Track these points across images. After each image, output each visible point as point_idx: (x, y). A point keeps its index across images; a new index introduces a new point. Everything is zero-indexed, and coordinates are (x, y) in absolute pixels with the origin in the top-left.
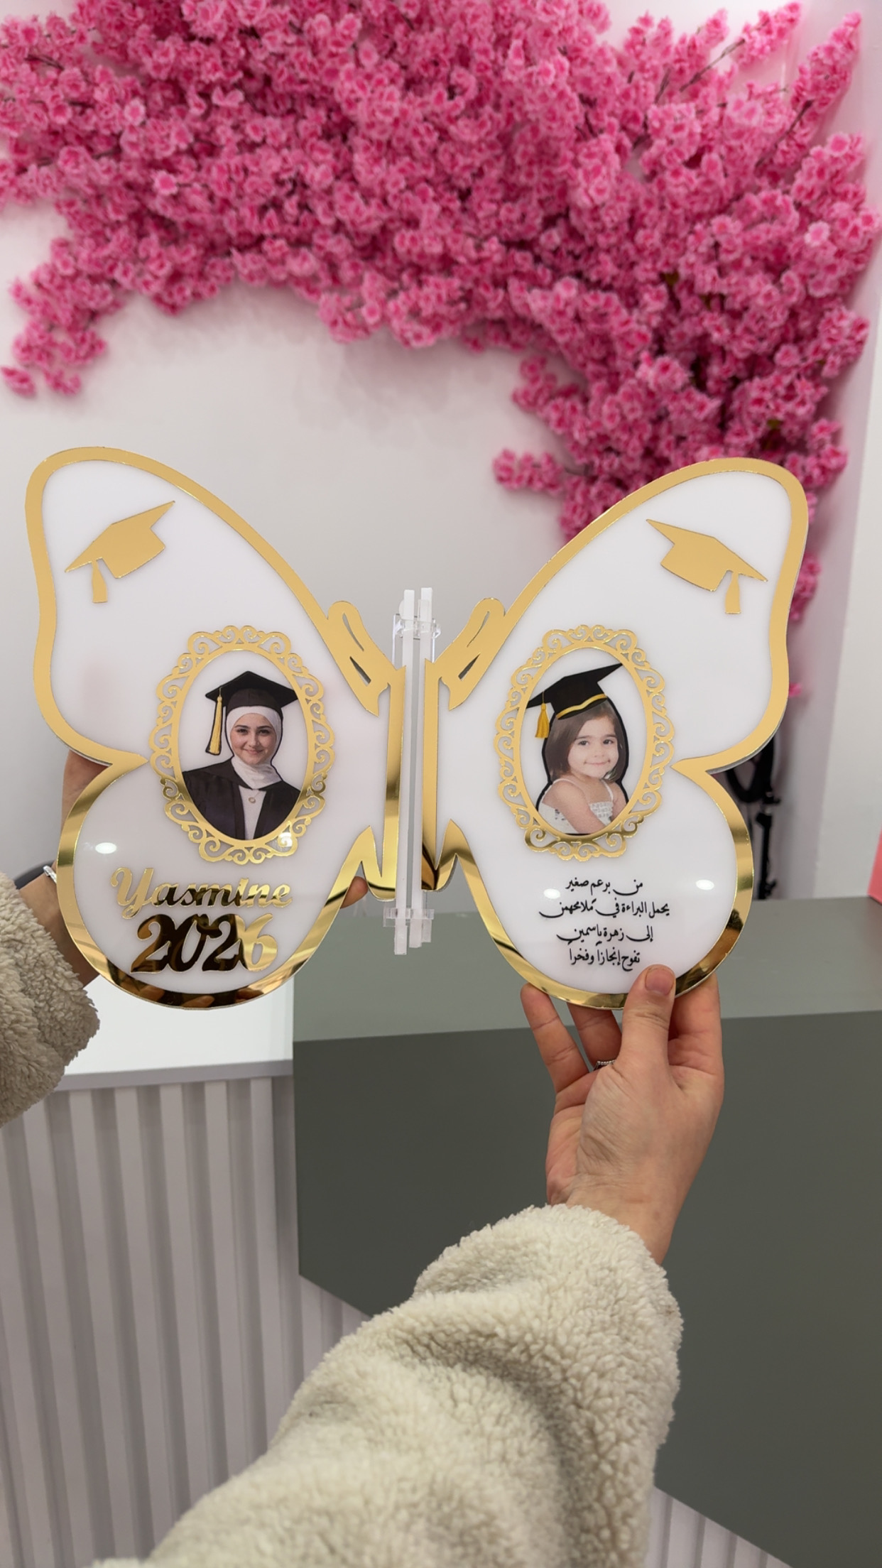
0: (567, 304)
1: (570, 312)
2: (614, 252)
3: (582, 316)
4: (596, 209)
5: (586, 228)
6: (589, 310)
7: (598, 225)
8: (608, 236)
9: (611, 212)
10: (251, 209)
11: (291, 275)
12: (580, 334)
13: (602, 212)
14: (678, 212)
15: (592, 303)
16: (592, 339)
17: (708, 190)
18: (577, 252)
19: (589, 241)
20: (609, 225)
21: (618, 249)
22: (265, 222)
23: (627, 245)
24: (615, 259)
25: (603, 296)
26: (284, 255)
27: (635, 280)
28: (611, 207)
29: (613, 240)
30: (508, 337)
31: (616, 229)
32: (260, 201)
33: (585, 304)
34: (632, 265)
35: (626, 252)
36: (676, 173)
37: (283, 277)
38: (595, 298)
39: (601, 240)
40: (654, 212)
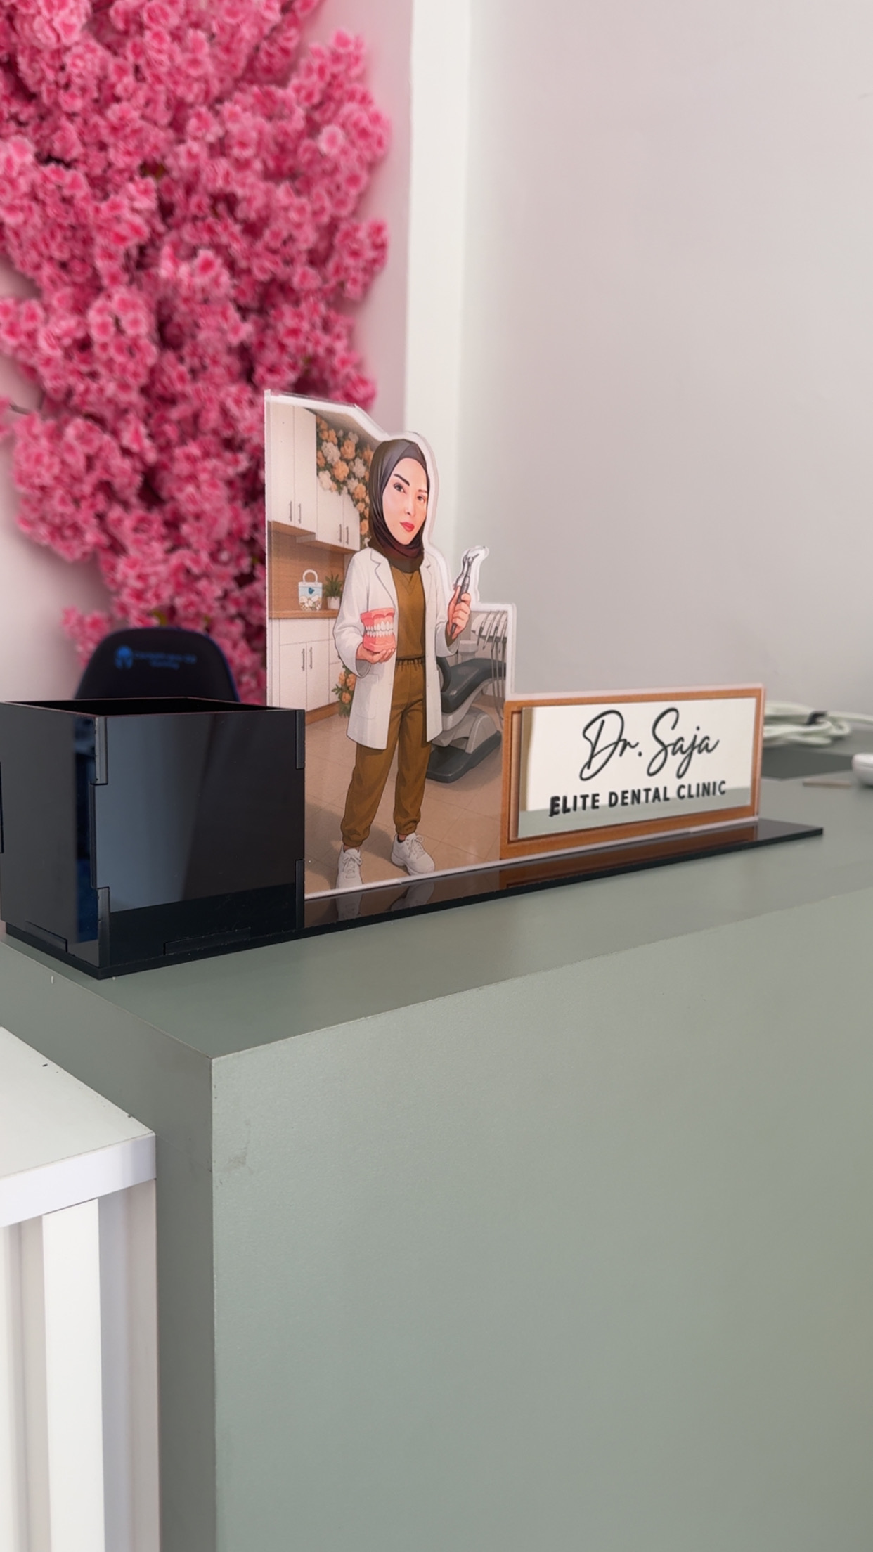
0: (21, 173)
1: (23, 185)
2: (79, 120)
3: (41, 195)
4: (58, 53)
5: (42, 79)
6: (51, 187)
7: (62, 79)
8: (73, 96)
9: (80, 63)
12: (37, 219)
13: (67, 59)
14: (160, 88)
15: (53, 178)
16: (53, 228)
17: (194, 72)
18: (23, 118)
19: (45, 99)
20: (77, 81)
21: (85, 122)
23: (95, 119)
24: (81, 134)
25: (68, 175)
27: (110, 165)
28: (80, 57)
29: (78, 104)
31: (84, 90)
33: (46, 179)
34: (103, 147)
35: (96, 126)
36: (157, 36)
38: (56, 172)
39: (63, 97)
40: (129, 79)
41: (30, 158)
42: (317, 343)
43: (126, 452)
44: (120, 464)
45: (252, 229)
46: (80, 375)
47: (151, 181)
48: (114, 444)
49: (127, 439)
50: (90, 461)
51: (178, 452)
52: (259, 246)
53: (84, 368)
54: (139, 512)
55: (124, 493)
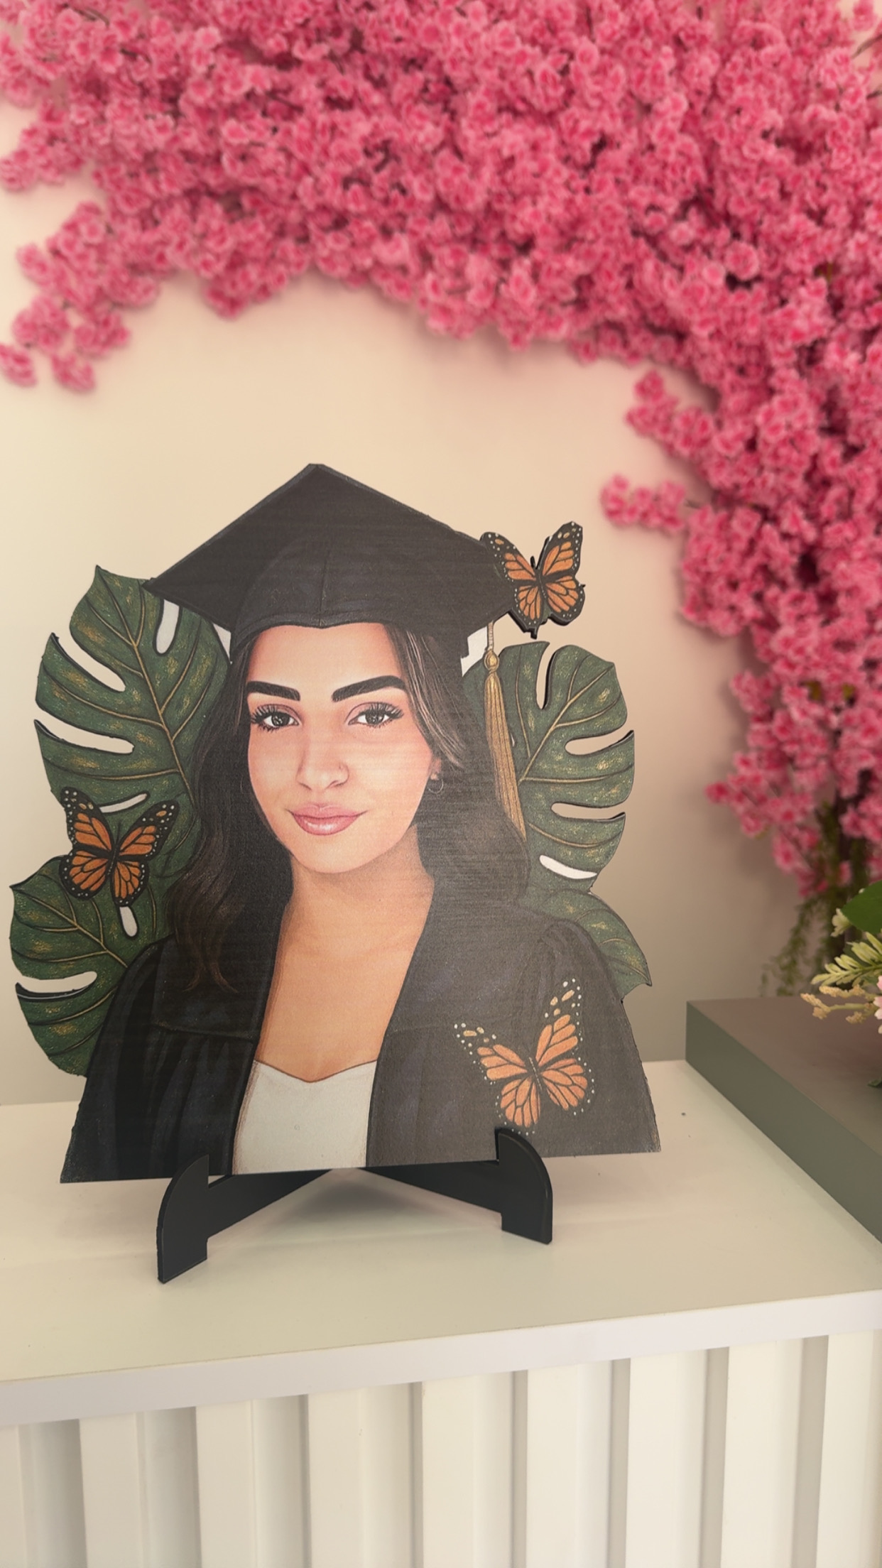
10: (334, 175)
11: (377, 263)
22: (349, 194)
26: (371, 238)
27: (788, 272)
30: (626, 344)
32: (346, 170)
37: (368, 262)
41: (720, 282)
43: (786, 536)
44: (779, 548)
47: (822, 281)
48: (775, 531)
49: (786, 524)
54: (795, 590)
55: (781, 574)
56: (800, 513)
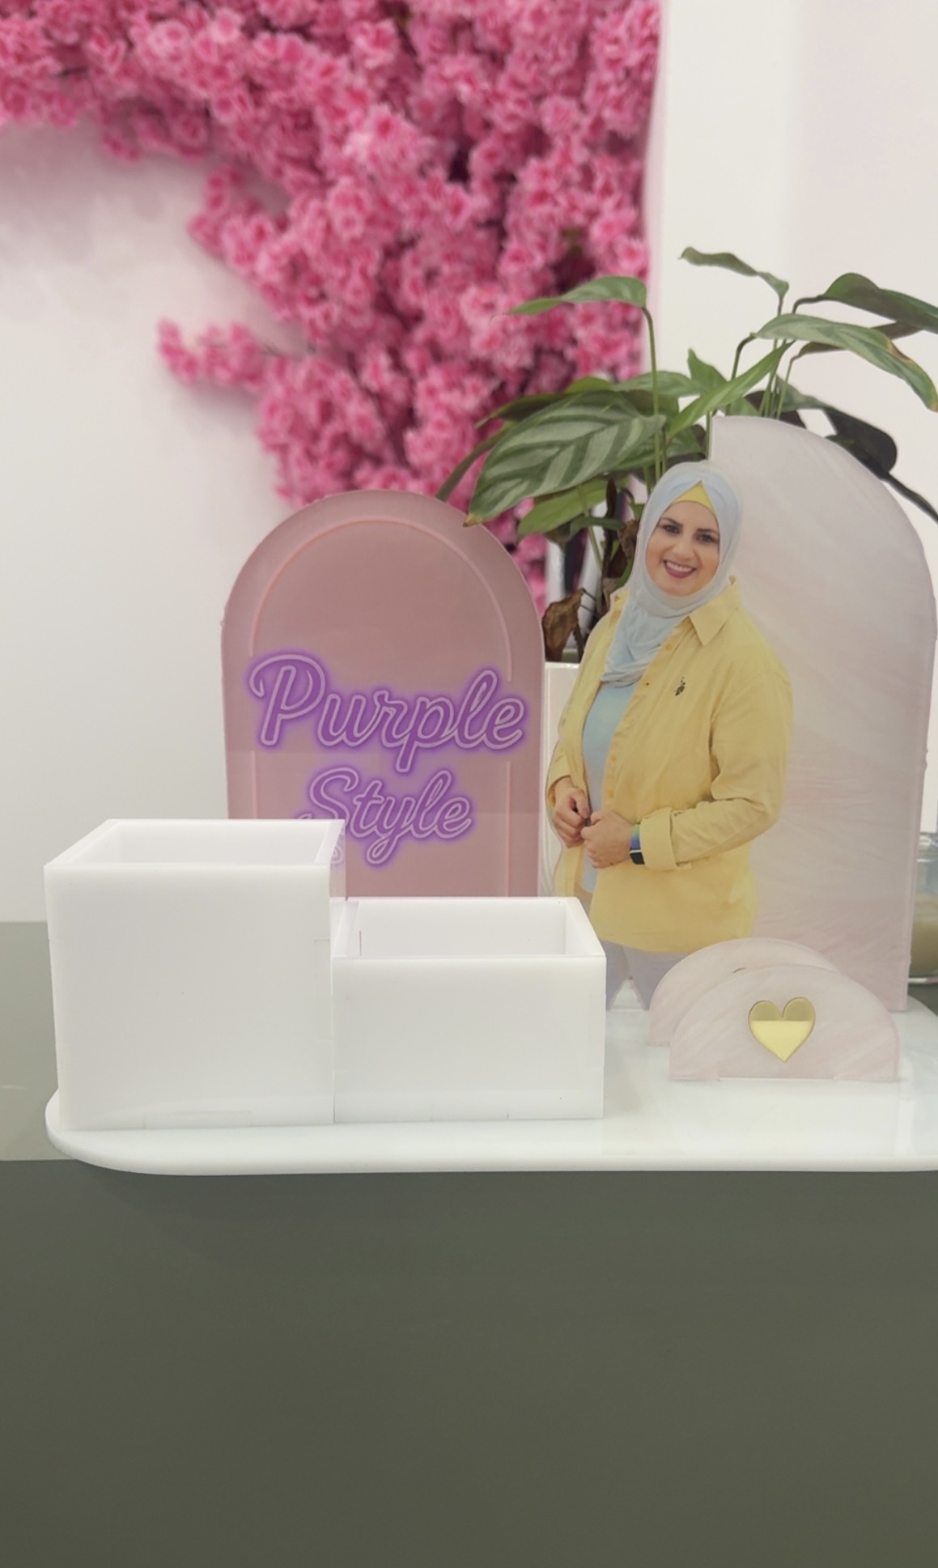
1: (234, 71)
3: (256, 78)
6: (264, 66)
16: (280, 119)
25: (286, 43)
33: (258, 55)
38: (272, 44)
41: (236, 34)
42: (573, 207)
43: (367, 393)
44: (356, 409)
45: (495, 60)
46: (311, 302)
47: (388, 26)
48: (352, 384)
49: (366, 376)
50: (327, 411)
51: (421, 386)
52: (502, 84)
53: (313, 292)
55: (369, 446)
56: (384, 360)
